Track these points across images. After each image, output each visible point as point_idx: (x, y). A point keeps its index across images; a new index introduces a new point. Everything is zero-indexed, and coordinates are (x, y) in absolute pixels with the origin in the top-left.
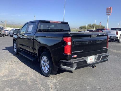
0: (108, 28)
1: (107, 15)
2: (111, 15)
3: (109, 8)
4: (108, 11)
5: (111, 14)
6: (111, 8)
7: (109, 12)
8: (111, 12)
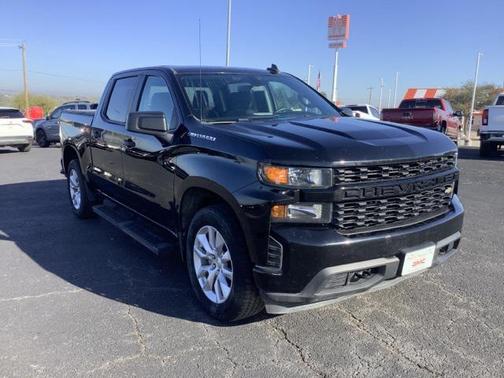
0: (338, 98)
1: (331, 46)
2: (345, 45)
3: (340, 17)
4: (336, 31)
5: (345, 43)
6: (344, 17)
7: (337, 33)
8: (347, 36)
